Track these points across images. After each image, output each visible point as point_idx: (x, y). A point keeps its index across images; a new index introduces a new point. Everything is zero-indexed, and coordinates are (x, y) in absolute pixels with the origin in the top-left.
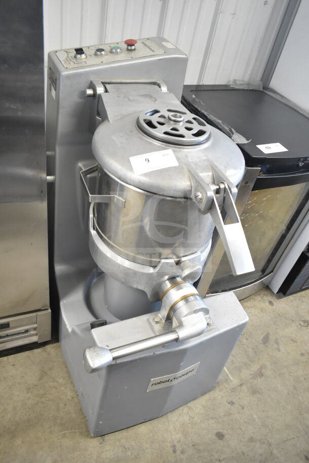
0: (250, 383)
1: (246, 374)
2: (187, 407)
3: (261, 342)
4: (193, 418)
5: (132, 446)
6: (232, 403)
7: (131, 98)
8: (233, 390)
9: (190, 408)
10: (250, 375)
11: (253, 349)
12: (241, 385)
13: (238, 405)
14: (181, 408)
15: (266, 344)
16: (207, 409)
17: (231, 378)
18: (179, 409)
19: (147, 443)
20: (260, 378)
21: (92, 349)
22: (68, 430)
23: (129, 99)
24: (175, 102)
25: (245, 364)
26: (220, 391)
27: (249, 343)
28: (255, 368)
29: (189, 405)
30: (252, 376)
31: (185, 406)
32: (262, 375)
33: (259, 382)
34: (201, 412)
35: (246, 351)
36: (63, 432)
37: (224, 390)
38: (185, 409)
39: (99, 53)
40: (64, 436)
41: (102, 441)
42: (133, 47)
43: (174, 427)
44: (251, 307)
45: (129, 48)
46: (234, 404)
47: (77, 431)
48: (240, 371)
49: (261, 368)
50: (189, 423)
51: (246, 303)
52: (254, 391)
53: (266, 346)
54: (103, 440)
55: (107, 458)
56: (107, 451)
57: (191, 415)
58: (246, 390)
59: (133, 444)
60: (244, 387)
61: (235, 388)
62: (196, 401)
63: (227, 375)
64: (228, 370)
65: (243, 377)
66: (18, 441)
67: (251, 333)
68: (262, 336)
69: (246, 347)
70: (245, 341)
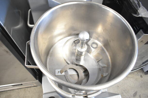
15: (135, 97)
27: (127, 95)
67: (128, 90)
68: (134, 93)
69: (125, 97)
70: (125, 94)
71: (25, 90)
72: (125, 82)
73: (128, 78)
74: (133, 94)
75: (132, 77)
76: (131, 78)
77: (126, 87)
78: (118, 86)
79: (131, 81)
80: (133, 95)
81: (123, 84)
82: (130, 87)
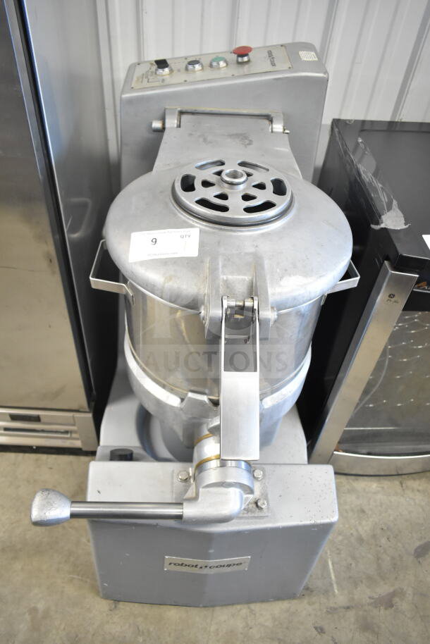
0: (365, 611)
1: (364, 594)
2: (249, 608)
3: (413, 552)
4: (251, 628)
5: (148, 631)
6: (321, 630)
7: (210, 138)
8: (332, 611)
9: (252, 611)
10: (370, 598)
11: (393, 558)
12: (348, 608)
13: (330, 638)
14: (239, 607)
15: (420, 560)
16: (277, 623)
17: (336, 591)
18: (235, 607)
19: (170, 634)
20: (386, 609)
21: (47, 493)
22: (78, 575)
23: (205, 140)
24: (282, 149)
25: (369, 578)
26: (309, 604)
27: (390, 547)
28: (383, 589)
29: (253, 606)
30: (373, 601)
31: (246, 606)
32: (392, 606)
33: (382, 615)
34: (267, 624)
35: (378, 559)
36: (71, 576)
37: (317, 606)
38: (243, 610)
39: (190, 67)
40: (71, 580)
41: (113, 606)
42: (246, 59)
43: (217, 630)
44: (418, 491)
45: (240, 59)
46: (324, 633)
47: (88, 580)
48: (356, 585)
49: (394, 594)
50: (242, 633)
51: (412, 481)
52: (366, 626)
53: (419, 562)
54: (116, 607)
55: (110, 633)
56: (114, 623)
57: (249, 622)
58: (353, 620)
59: (151, 629)
60: (351, 615)
61: (335, 609)
62: (264, 606)
63: (331, 585)
64: (335, 577)
65: (356, 597)
66: (18, 566)
67: (400, 532)
68: (418, 544)
69: (382, 551)
70: (383, 541)
71: (37, 460)
72: (391, 502)
73: (403, 490)
74: (415, 547)
75: (420, 488)
76: (417, 493)
77: (391, 518)
78: (363, 511)
79: (414, 500)
80: (416, 550)
81: (381, 506)
82: (406, 521)
